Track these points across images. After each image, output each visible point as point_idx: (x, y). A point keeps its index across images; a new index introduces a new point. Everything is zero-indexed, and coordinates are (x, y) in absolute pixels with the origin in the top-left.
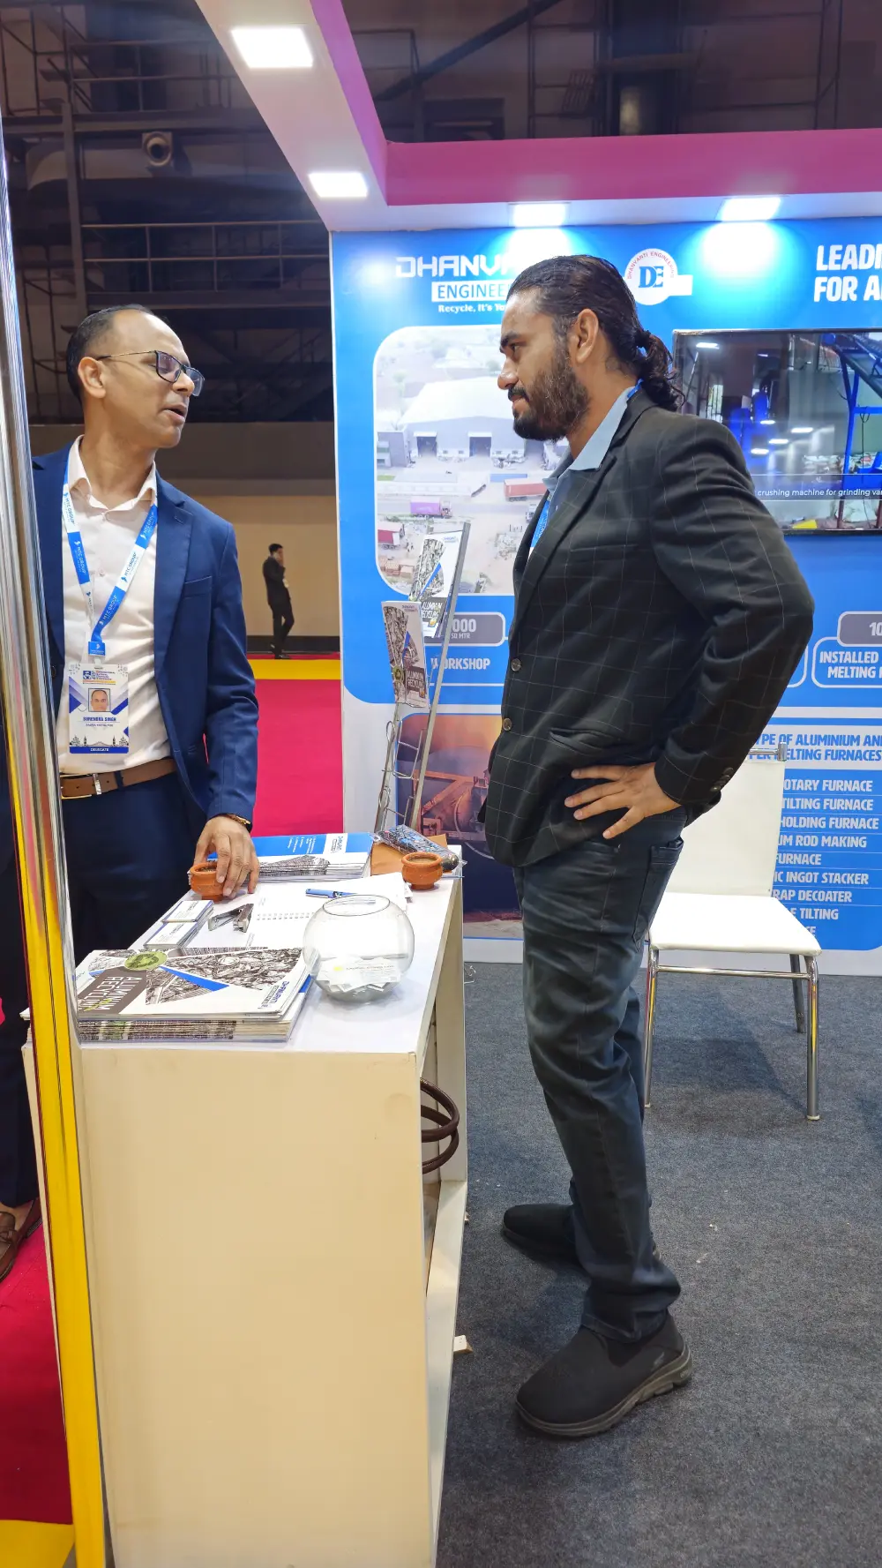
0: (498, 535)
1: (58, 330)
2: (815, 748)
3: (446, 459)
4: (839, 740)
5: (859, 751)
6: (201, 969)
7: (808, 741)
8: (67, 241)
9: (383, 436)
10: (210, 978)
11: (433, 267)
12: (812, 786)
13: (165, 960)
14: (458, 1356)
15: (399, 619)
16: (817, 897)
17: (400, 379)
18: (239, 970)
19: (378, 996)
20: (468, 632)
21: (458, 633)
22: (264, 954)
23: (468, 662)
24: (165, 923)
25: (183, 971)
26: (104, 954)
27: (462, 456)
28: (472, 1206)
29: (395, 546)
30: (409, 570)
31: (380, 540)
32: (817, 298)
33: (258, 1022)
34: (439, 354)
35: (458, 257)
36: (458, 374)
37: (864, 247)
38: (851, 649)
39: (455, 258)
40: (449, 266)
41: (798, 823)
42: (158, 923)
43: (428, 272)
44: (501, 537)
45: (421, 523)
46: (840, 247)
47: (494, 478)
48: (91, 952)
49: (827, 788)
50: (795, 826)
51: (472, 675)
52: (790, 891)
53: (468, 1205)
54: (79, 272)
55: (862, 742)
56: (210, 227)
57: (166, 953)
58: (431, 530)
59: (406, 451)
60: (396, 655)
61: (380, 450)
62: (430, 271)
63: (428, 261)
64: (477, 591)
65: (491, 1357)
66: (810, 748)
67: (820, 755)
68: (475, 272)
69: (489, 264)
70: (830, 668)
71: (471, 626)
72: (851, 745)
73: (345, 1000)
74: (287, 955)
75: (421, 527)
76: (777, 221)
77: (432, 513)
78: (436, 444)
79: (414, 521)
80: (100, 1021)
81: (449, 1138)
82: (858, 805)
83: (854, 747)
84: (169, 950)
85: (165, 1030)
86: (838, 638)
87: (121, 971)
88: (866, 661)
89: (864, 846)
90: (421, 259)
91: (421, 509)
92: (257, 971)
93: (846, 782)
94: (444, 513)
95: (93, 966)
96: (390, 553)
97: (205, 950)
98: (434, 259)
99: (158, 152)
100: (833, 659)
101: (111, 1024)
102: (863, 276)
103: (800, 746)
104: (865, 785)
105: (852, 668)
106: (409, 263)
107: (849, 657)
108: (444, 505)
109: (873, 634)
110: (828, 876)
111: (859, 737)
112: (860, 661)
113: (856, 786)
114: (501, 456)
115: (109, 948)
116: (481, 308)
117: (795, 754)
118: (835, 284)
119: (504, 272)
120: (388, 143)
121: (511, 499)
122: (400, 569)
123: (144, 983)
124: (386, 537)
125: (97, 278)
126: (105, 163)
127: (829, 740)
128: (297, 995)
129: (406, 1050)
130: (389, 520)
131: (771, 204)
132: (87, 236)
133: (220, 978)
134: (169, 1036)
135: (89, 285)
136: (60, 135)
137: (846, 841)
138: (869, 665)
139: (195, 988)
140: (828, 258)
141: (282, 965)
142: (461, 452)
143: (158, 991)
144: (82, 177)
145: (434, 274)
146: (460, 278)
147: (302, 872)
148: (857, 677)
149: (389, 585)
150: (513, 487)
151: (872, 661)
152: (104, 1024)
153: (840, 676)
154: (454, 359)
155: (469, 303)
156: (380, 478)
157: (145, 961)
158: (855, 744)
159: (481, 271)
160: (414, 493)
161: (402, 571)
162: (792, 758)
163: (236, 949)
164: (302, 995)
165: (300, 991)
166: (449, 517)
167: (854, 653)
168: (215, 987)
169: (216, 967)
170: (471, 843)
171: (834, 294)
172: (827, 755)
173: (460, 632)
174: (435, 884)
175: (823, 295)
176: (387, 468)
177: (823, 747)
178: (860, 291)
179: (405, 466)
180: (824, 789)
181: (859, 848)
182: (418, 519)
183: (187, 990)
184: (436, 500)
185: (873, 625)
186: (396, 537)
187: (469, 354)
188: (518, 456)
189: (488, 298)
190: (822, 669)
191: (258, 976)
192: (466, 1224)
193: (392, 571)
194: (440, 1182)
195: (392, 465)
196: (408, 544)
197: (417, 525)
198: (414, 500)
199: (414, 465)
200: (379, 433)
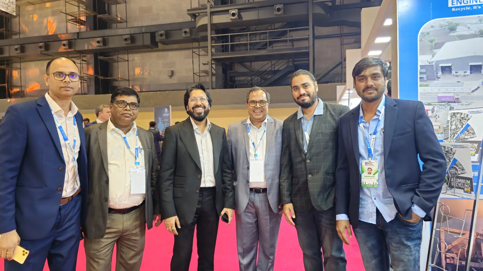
1: (201, 65)
3: (457, 76)
8: (207, 40)
9: (423, 67)
17: (431, 41)
27: (466, 74)
34: (452, 29)
36: (462, 37)
45: (443, 105)
54: (209, 48)
56: (248, 34)
58: (451, 108)
59: (435, 73)
61: (421, 73)
75: (443, 107)
77: (449, 101)
78: (451, 69)
79: (440, 105)
91: (443, 99)
94: (456, 101)
99: (233, 15)
108: (456, 97)
116: (475, 8)
125: (213, 50)
126: (219, 19)
132: (212, 38)
136: (207, 12)
142: (465, 72)
144: (212, 23)
154: (460, 31)
155: (468, 6)
156: (421, 86)
160: (439, 92)
166: (460, 102)
176: (425, 81)
179: (434, 80)
182: (441, 104)
184: (452, 95)
187: (469, 28)
195: (428, 80)
196: (436, 115)
197: (441, 107)
198: (440, 95)
199: (439, 79)
200: (420, 66)
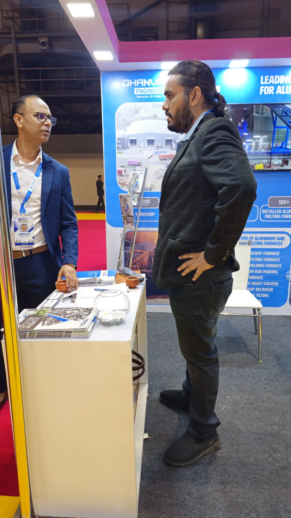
0: (157, 172)
1: (10, 103)
2: (261, 241)
3: (140, 147)
4: (269, 238)
5: (275, 242)
6: (60, 315)
7: (259, 239)
8: (13, 74)
9: (119, 139)
10: (63, 318)
11: (135, 83)
12: (260, 254)
13: (48, 312)
14: (145, 440)
15: (124, 199)
16: (262, 290)
17: (124, 120)
18: (72, 315)
19: (119, 323)
20: (147, 204)
21: (144, 204)
22: (80, 310)
23: (147, 213)
24: (48, 300)
25: (54, 315)
26: (28, 310)
27: (145, 145)
28: (149, 392)
29: (123, 175)
30: (128, 183)
31: (118, 174)
32: (261, 93)
33: (78, 332)
34: (137, 112)
35: (143, 80)
36: (143, 118)
37: (276, 76)
38: (272, 209)
39: (142, 80)
40: (140, 83)
41: (255, 266)
42: (46, 300)
43: (133, 85)
44: (158, 172)
46: (268, 77)
47: (155, 153)
48: (23, 309)
49: (265, 254)
50: (254, 267)
51: (149, 218)
52: (253, 288)
53: (148, 391)
54: (17, 84)
55: (276, 239)
56: (61, 69)
57: (48, 309)
58: (135, 170)
59: (126, 144)
60: (123, 212)
61: (118, 144)
62: (134, 84)
63: (133, 81)
64: (150, 190)
65: (156, 440)
66: (259, 241)
67: (262, 243)
68: (149, 85)
69: (153, 82)
70: (266, 215)
71: (148, 202)
72: (273, 240)
73: (107, 324)
74: (88, 310)
75: (132, 169)
76: (249, 68)
77: (136, 164)
78: (136, 142)
79: (129, 167)
80: (26, 332)
81: (142, 369)
82: (274, 260)
83: (274, 241)
84: (49, 309)
85: (48, 334)
86: (268, 205)
87: (34, 316)
88: (277, 213)
89: (277, 273)
90: (131, 80)
91: (132, 163)
92: (78, 315)
93: (271, 252)
94: (139, 165)
95: (24, 314)
96: (121, 178)
97: (61, 309)
98: (135, 80)
99: (43, 44)
100: (266, 212)
101: (30, 333)
102: (276, 86)
103: (256, 241)
104: (277, 253)
105: (273, 215)
106: (127, 82)
107: (272, 211)
108: (139, 162)
109: (280, 204)
110: (265, 283)
111: (275, 237)
112: (275, 213)
113: (274, 253)
114: (158, 145)
115: (30, 308)
116: (151, 96)
117: (254, 244)
118: (267, 88)
119: (158, 85)
120: (120, 42)
121: (161, 160)
122: (125, 183)
123: (41, 319)
124: (120, 172)
125: (24, 86)
126: (26, 48)
127: (266, 238)
128: (91, 323)
129: (127, 340)
130: (121, 167)
131: (246, 62)
132: (20, 72)
133: (66, 317)
134: (50, 337)
135: (21, 88)
136: (11, 38)
137: (271, 271)
138: (278, 214)
139: (58, 321)
140: (265, 80)
141: (86, 313)
142: (144, 144)
143: (46, 322)
144: (18, 52)
145: (135, 85)
146: (144, 87)
147: (93, 283)
148: (274, 218)
149: (121, 188)
150: (162, 156)
151: (279, 213)
152: (28, 333)
153: (269, 218)
154: (142, 113)
155: (147, 95)
156: (118, 153)
157: (41, 312)
158: (274, 240)
159: (151, 84)
160: (129, 158)
161: (125, 184)
162: (253, 245)
163: (71, 308)
164: (93, 323)
165: (92, 322)
166: (141, 166)
167: (273, 210)
168: (64, 320)
169: (65, 314)
170: (149, 273)
171: (266, 92)
172: (265, 243)
173: (145, 204)
174: (137, 286)
175: (263, 92)
176: (120, 150)
177: (263, 241)
178: (275, 91)
179: (126, 149)
180: (264, 255)
181: (275, 274)
182: (131, 166)
183: (55, 321)
184: (136, 160)
185: (280, 201)
186: (123, 172)
187: (147, 112)
188: (163, 145)
189: (153, 93)
190: (263, 215)
191: (79, 317)
192: (148, 397)
193: (122, 184)
194: (139, 384)
195: (122, 148)
196: (127, 175)
197: (130, 169)
198: (129, 160)
199: (129, 149)
200: (117, 138)
